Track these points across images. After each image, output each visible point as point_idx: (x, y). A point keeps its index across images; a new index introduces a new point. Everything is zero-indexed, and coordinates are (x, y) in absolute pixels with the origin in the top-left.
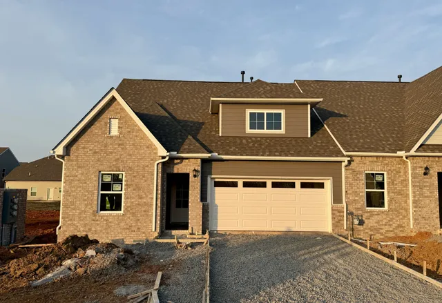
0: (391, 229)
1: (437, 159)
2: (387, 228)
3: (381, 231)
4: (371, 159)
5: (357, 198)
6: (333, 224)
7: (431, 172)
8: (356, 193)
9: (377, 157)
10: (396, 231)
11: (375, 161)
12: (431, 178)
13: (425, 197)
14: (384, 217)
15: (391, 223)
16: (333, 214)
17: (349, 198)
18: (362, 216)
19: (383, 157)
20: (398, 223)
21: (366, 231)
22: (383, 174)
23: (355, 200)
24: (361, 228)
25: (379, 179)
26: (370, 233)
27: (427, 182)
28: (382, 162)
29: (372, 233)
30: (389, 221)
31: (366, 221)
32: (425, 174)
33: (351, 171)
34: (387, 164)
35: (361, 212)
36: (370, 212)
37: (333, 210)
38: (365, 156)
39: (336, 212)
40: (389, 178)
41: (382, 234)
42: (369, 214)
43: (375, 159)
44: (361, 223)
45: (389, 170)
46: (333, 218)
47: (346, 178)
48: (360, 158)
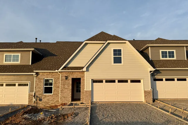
0: (53, 102)
1: (72, 73)
2: (52, 102)
3: (49, 103)
4: (47, 73)
5: (39, 90)
6: (29, 101)
7: (69, 78)
8: (40, 88)
9: (50, 72)
10: (56, 103)
11: (49, 74)
12: (69, 81)
13: (66, 88)
14: (51, 97)
15: (54, 100)
16: (29, 97)
17: (36, 90)
18: (41, 97)
19: (52, 72)
20: (57, 100)
21: (43, 103)
22: (52, 80)
23: (39, 91)
24: (41, 102)
25: (50, 81)
26: (44, 104)
27: (67, 82)
28: (52, 74)
29: (45, 104)
30: (53, 99)
31: (43, 99)
32: (66, 79)
33: (38, 79)
34: (54, 75)
35: (41, 96)
36: (45, 95)
37: (29, 95)
38: (45, 72)
39: (30, 96)
40: (54, 81)
41: (49, 105)
42: (44, 96)
43: (49, 73)
44: (40, 100)
45: (55, 78)
46: (29, 98)
47: (36, 81)
48: (42, 73)
